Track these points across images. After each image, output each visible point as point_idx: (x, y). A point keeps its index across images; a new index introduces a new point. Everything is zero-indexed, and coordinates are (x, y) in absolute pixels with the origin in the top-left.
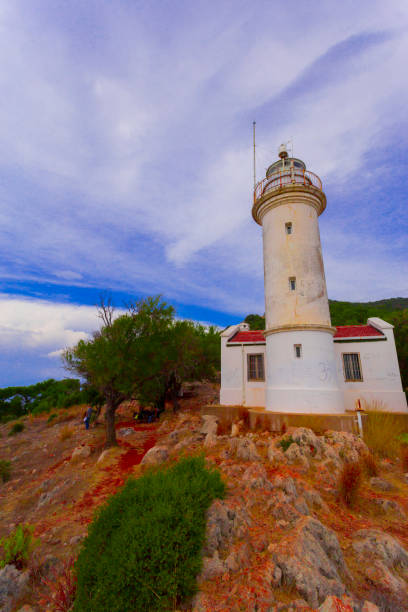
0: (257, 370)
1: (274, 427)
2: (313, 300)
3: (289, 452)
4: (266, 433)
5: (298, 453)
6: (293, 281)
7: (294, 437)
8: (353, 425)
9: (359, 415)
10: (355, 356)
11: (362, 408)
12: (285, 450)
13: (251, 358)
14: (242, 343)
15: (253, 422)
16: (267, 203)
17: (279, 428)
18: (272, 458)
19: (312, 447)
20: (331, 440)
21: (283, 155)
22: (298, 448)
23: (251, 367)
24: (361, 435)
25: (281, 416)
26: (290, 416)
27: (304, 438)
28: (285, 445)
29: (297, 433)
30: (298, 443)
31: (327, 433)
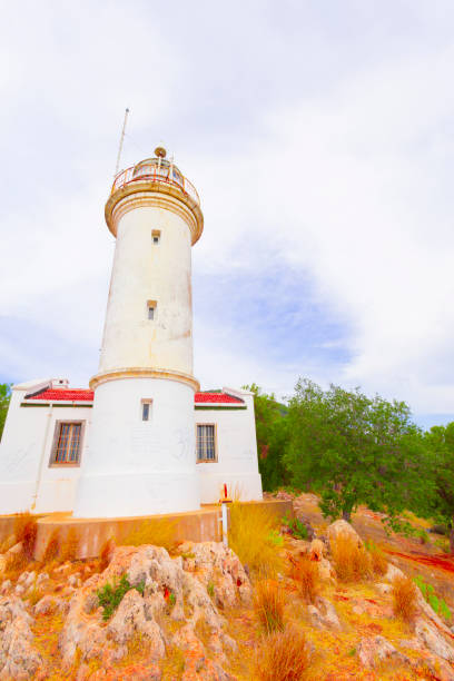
0: (69, 449)
1: (84, 552)
2: (177, 338)
3: (119, 621)
4: (67, 565)
5: (140, 618)
6: (152, 307)
7: (132, 575)
8: (216, 525)
9: (224, 508)
10: (211, 428)
11: (228, 498)
12: (107, 617)
13: (63, 427)
14: (51, 402)
15: (42, 546)
16: (130, 197)
17: (96, 552)
18: (70, 651)
19: (167, 591)
20: (192, 563)
21: (161, 153)
22: (139, 603)
23: (60, 442)
24: (225, 539)
25: (103, 526)
26: (121, 524)
27: (154, 571)
28: (109, 601)
29: (139, 561)
30: (141, 589)
31: (184, 547)
